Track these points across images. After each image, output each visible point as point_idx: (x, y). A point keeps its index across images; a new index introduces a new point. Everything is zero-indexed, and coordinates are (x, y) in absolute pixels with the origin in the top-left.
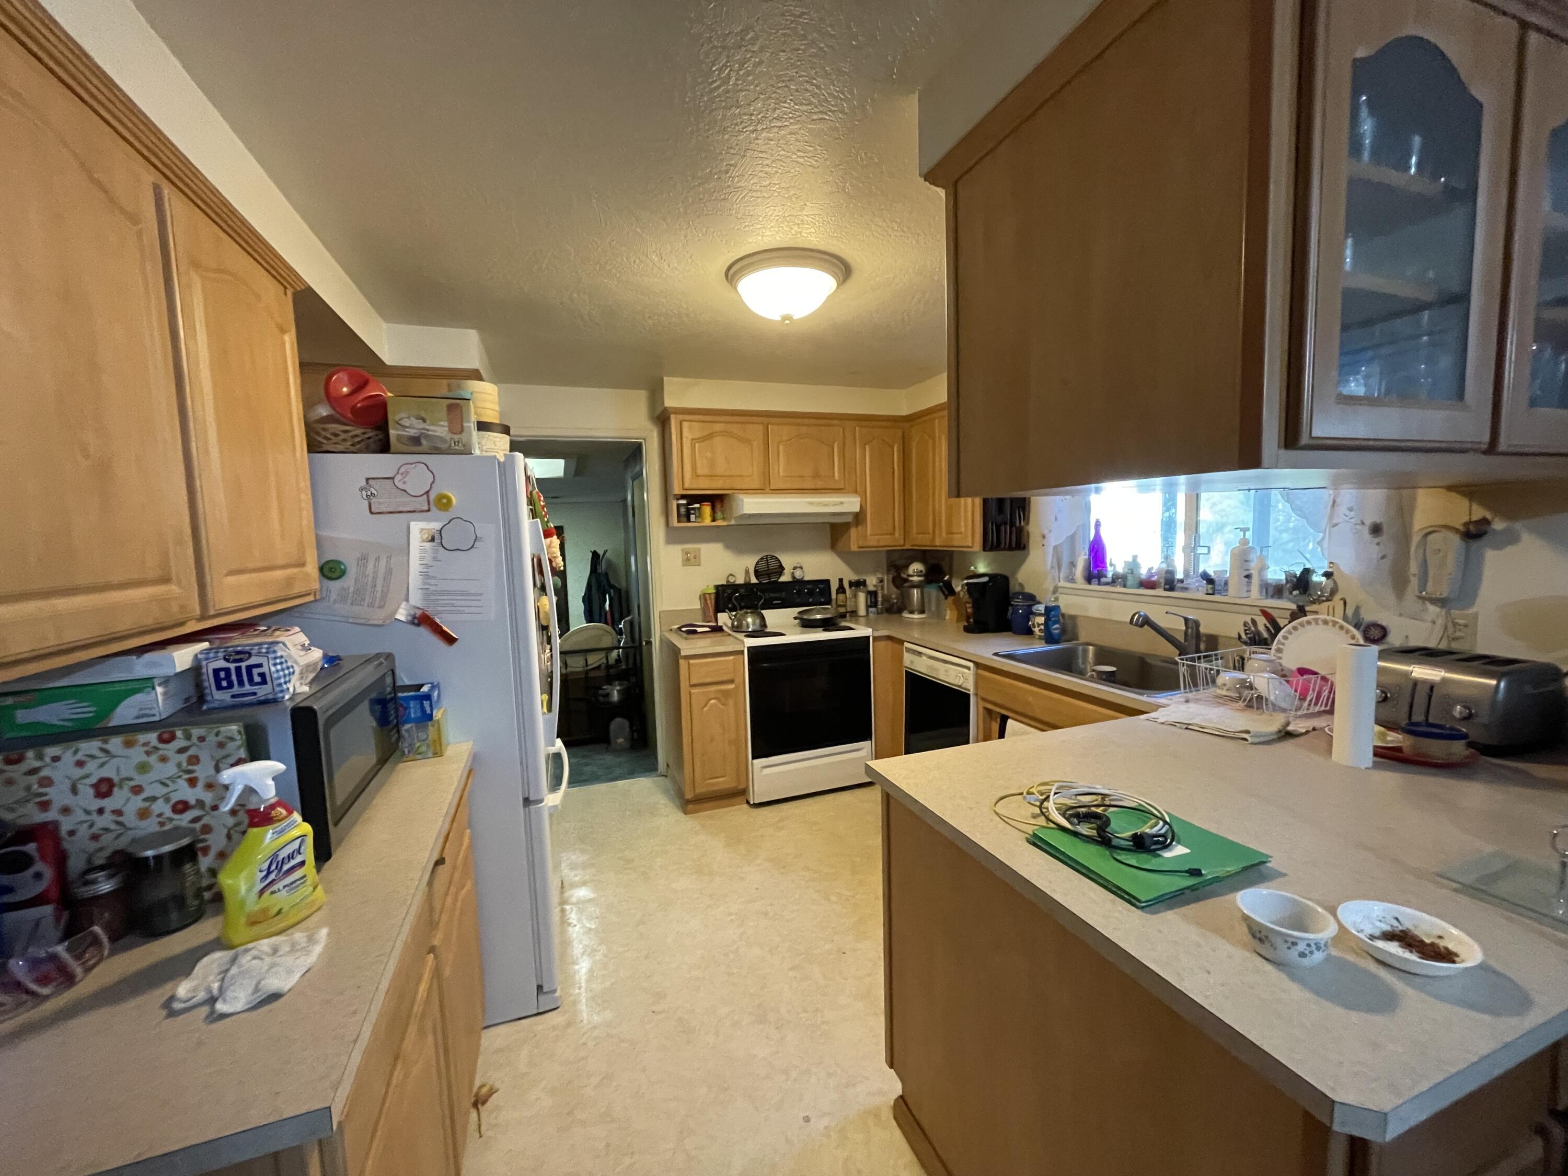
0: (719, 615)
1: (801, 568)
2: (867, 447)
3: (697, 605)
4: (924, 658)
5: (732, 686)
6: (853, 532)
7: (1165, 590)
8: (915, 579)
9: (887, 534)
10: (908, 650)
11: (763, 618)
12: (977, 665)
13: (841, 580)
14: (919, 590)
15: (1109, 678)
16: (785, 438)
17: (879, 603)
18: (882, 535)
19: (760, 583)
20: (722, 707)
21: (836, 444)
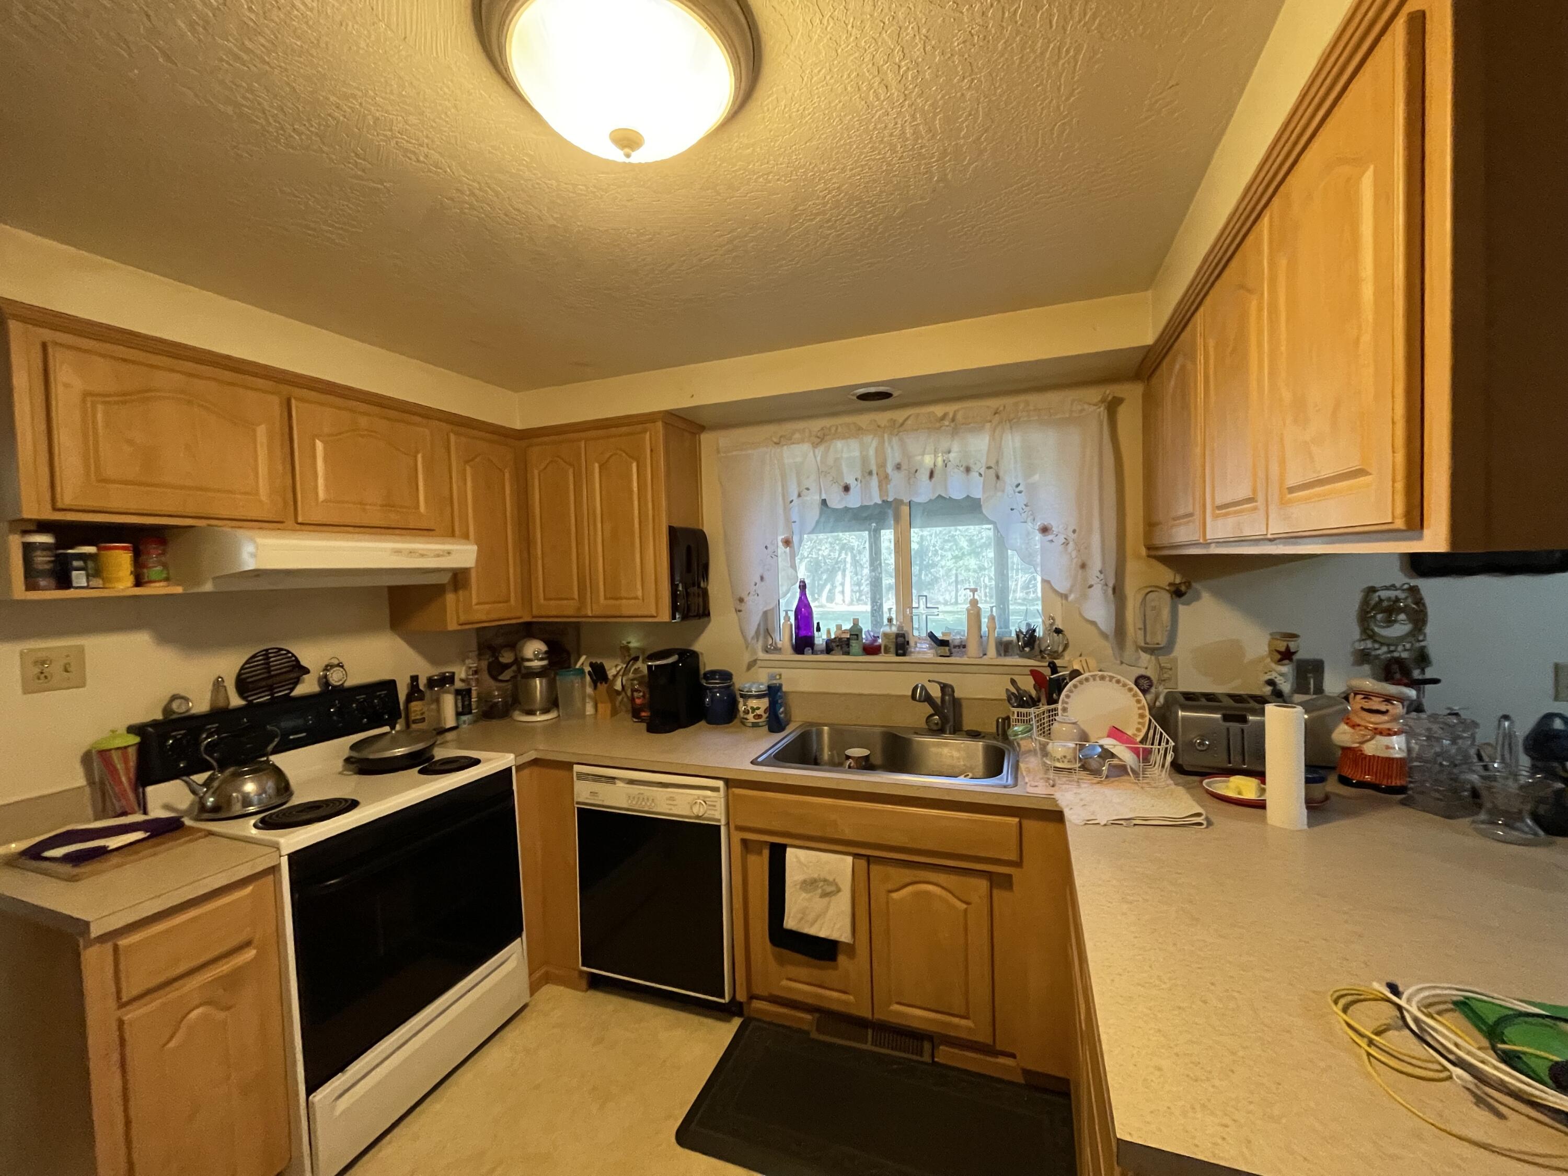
0: (150, 789)
1: (340, 665)
2: (468, 468)
3: (80, 780)
4: (620, 784)
5: (251, 954)
6: (450, 598)
7: (897, 655)
8: (537, 663)
9: (500, 602)
10: (582, 776)
11: (278, 773)
12: (727, 782)
13: (415, 679)
14: (544, 680)
15: (866, 765)
16: (326, 430)
17: (474, 705)
18: (494, 602)
19: (250, 705)
20: (222, 1015)
21: (419, 456)
